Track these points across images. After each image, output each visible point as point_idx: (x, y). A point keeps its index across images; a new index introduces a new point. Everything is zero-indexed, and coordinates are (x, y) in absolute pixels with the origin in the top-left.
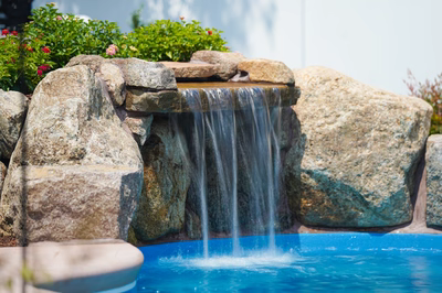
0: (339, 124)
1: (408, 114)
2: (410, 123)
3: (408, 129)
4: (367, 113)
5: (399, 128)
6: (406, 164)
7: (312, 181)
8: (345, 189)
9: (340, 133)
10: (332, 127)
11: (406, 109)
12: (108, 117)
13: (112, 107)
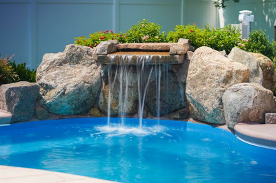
0: (196, 74)
1: (222, 71)
2: (223, 76)
3: (222, 78)
4: (206, 69)
5: (218, 78)
7: (189, 99)
8: (199, 104)
9: (197, 78)
10: (194, 75)
12: (84, 65)
13: (93, 61)
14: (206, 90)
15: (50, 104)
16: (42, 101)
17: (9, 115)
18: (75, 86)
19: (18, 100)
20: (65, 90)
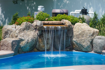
0: (79, 33)
1: (91, 32)
2: (91, 33)
3: (91, 34)
4: (84, 31)
5: (89, 34)
6: (90, 41)
7: (75, 43)
8: (80, 44)
9: (79, 35)
10: (78, 33)
11: (91, 31)
12: (31, 30)
13: (34, 29)
14: (84, 39)
15: (22, 47)
16: (20, 46)
17: (13, 52)
18: (31, 39)
19: (16, 45)
20: (28, 41)
